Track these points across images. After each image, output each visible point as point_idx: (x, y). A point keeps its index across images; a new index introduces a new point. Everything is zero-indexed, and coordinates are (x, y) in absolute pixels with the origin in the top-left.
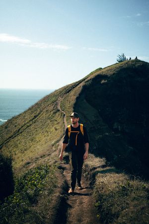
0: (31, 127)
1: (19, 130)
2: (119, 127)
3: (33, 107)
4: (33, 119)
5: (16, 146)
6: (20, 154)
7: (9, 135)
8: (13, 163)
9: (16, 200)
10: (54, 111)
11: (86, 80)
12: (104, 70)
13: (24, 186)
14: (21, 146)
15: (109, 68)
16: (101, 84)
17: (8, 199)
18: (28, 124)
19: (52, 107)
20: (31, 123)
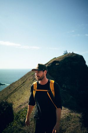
0: (22, 87)
1: (16, 89)
2: (65, 86)
3: (22, 77)
4: (23, 83)
5: (15, 97)
6: (16, 101)
7: (11, 92)
8: (13, 106)
9: (15, 124)
10: (33, 79)
11: (48, 64)
12: (57, 59)
13: (19, 117)
14: (17, 97)
15: (60, 58)
16: (56, 65)
17: (11, 124)
18: (20, 86)
19: (32, 78)
20: (22, 85)
